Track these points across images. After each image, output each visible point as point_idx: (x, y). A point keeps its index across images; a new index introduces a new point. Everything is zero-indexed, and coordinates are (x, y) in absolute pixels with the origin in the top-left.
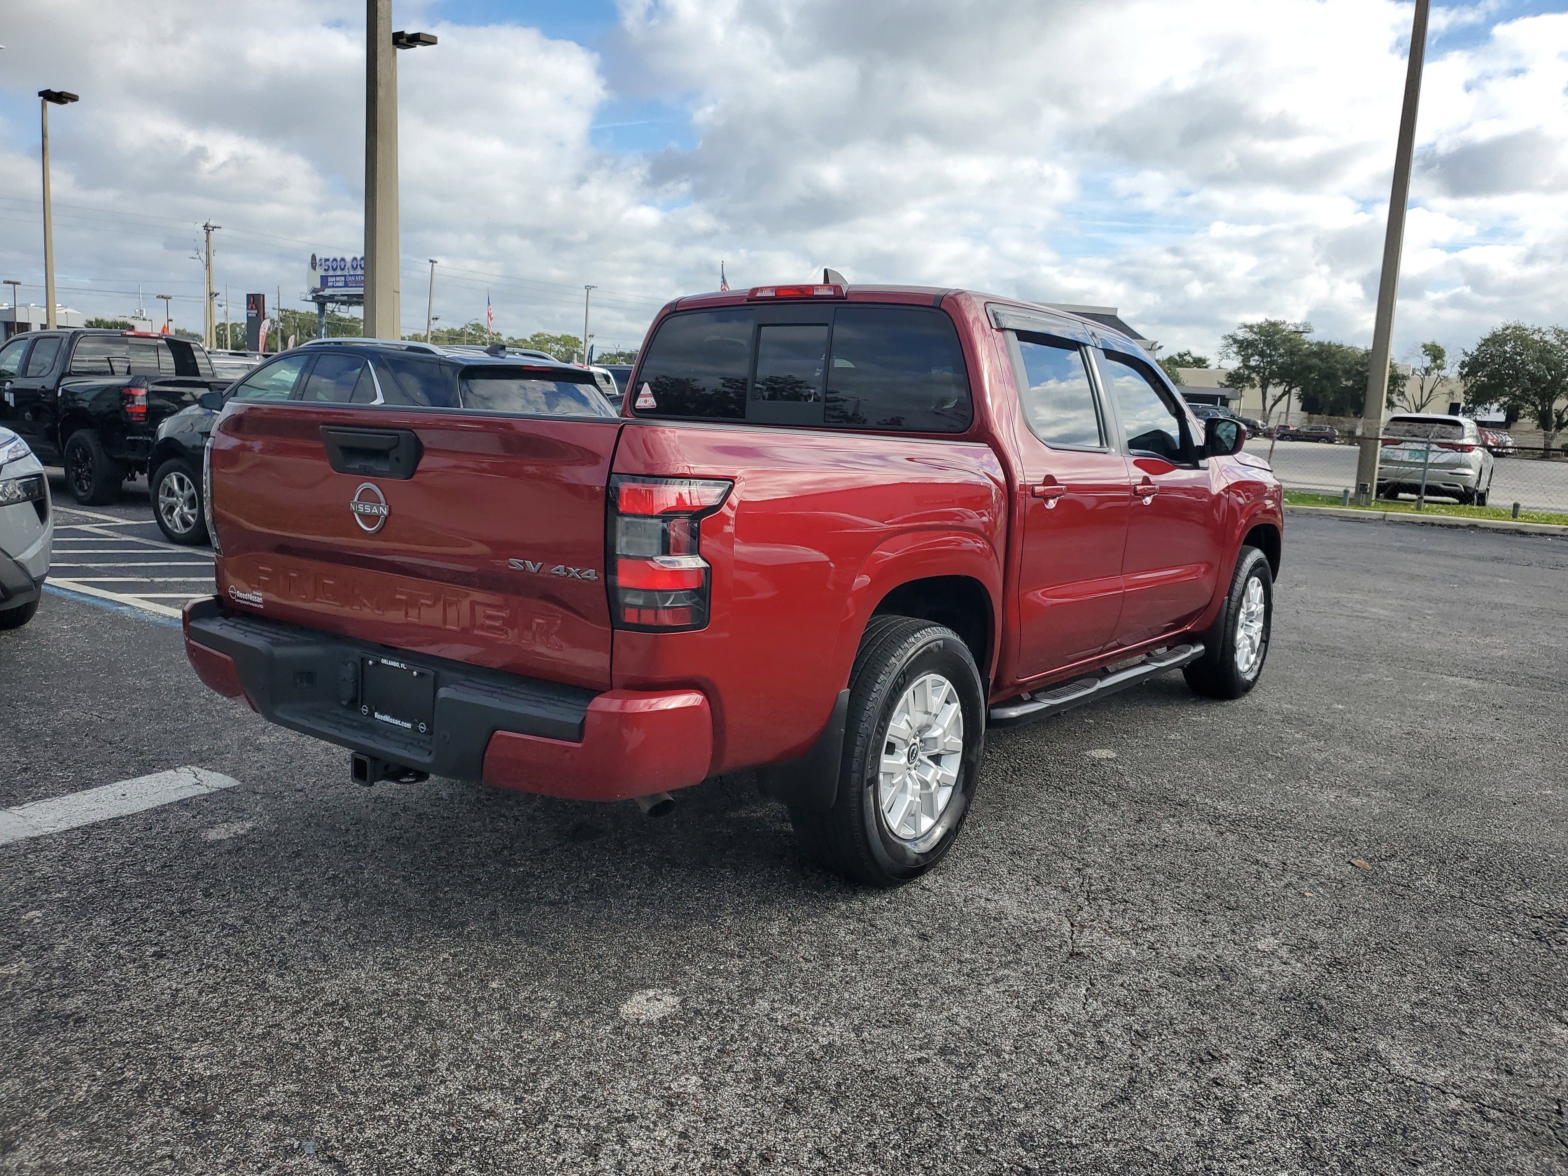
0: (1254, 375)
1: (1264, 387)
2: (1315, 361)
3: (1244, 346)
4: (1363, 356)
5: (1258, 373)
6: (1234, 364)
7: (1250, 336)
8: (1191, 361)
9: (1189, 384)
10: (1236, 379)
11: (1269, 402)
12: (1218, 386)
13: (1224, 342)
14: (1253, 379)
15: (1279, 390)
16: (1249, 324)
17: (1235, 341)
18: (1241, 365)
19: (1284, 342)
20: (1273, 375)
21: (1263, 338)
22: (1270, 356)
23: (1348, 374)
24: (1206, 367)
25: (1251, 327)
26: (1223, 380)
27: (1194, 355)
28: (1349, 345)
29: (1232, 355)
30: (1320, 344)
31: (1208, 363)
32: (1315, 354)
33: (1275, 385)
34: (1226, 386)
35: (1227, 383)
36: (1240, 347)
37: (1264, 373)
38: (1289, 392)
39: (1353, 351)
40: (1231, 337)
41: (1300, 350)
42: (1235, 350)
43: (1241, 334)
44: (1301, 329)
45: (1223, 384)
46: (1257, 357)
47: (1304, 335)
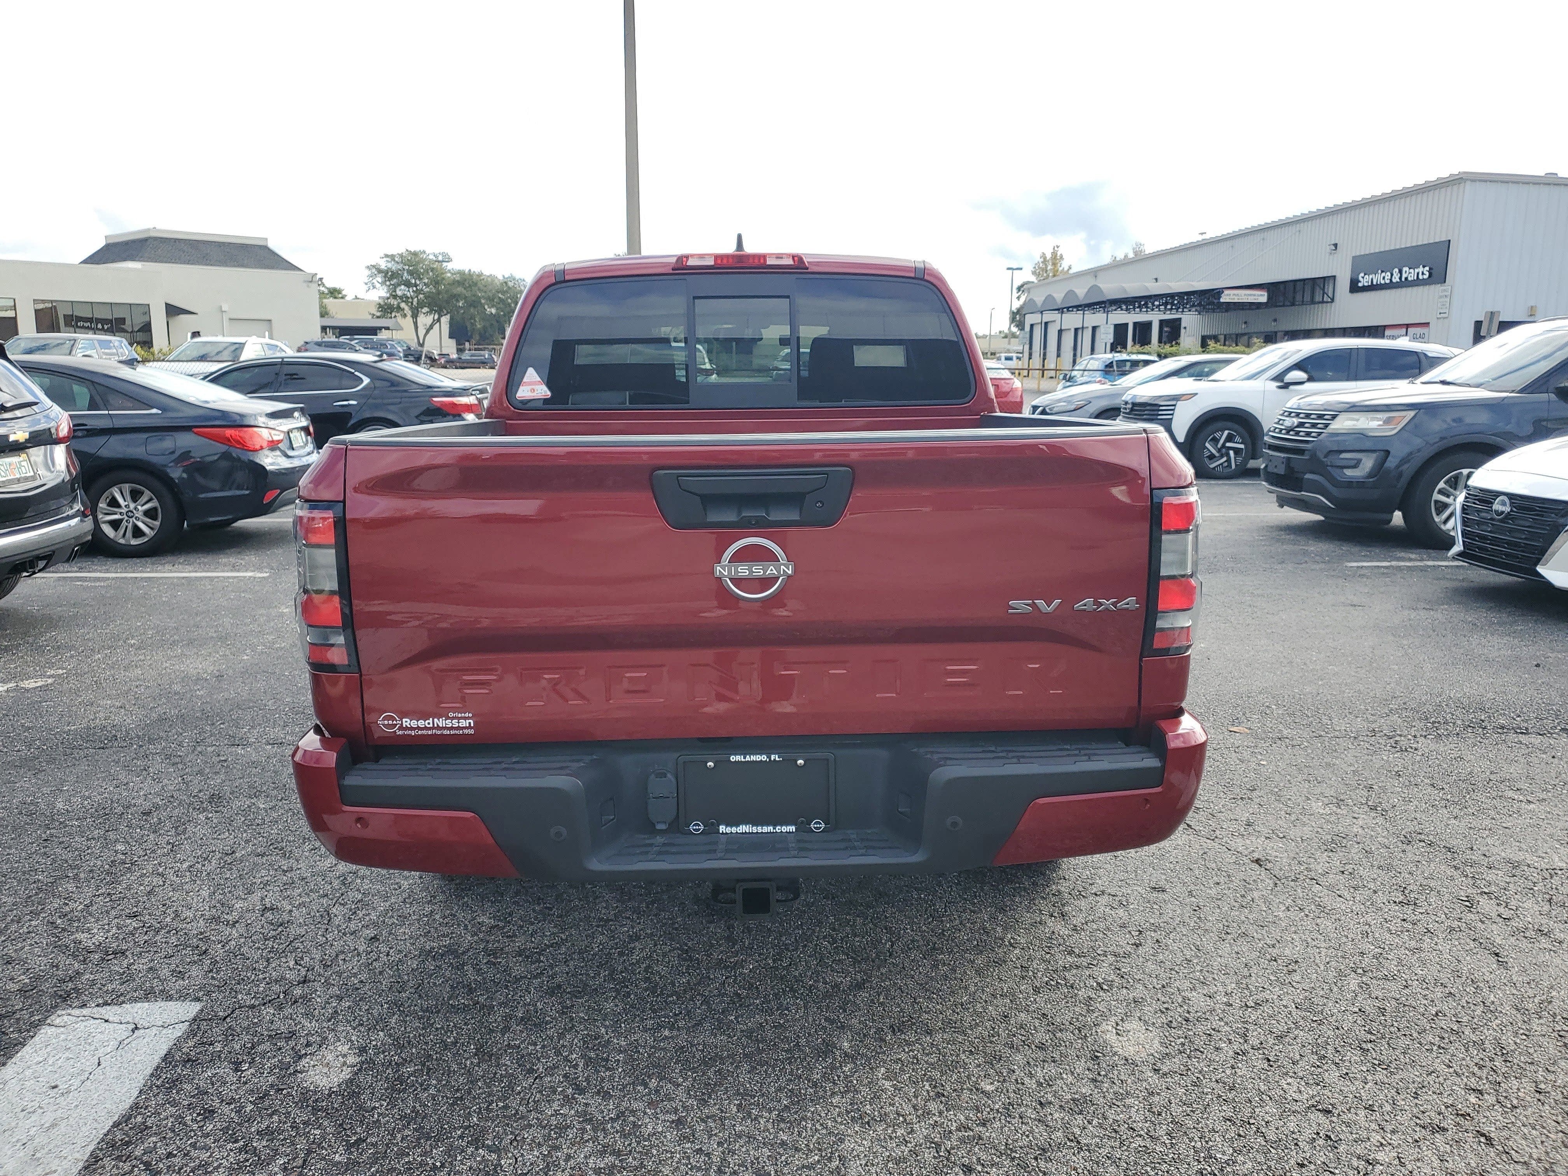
0: (403, 305)
1: (415, 316)
2: (460, 290)
3: (390, 276)
4: (502, 284)
5: (406, 302)
6: (380, 293)
7: (394, 267)
8: (326, 291)
9: (339, 316)
10: (386, 309)
11: (422, 332)
12: (370, 317)
13: (368, 272)
14: (403, 310)
15: (429, 320)
16: (390, 254)
17: (380, 271)
18: (388, 295)
19: (427, 271)
20: (421, 305)
21: (407, 267)
22: (416, 285)
23: (491, 300)
24: (342, 298)
25: (392, 257)
26: (374, 311)
27: (328, 285)
28: (488, 274)
29: (378, 285)
30: (461, 273)
31: (344, 293)
32: (459, 283)
33: (426, 314)
34: (378, 317)
35: (379, 314)
36: (385, 277)
37: (412, 303)
38: (439, 320)
39: (493, 281)
40: (374, 266)
41: (443, 279)
42: (380, 280)
43: (383, 265)
44: (440, 258)
45: (374, 315)
46: (403, 287)
47: (445, 264)
